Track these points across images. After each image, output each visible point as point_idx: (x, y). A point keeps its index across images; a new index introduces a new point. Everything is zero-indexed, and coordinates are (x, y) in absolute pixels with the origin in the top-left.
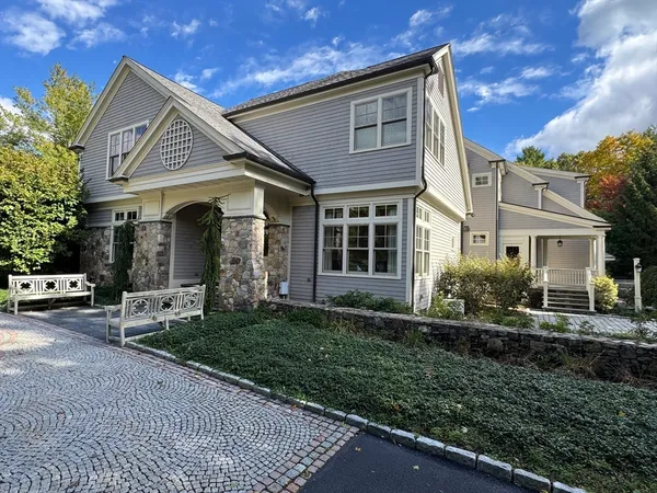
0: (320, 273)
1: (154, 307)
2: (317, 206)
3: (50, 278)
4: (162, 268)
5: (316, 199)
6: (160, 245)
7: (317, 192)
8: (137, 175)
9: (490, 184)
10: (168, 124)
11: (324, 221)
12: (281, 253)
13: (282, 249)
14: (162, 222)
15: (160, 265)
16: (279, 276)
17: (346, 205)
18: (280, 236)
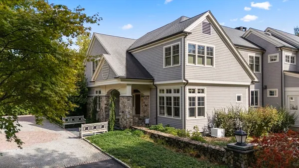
0: (158, 115)
1: (91, 129)
2: (157, 88)
3: (73, 117)
4: (107, 113)
5: (156, 86)
6: (106, 104)
7: (155, 83)
8: (98, 80)
9: (278, 60)
10: (102, 65)
11: (159, 95)
12: (146, 107)
13: (146, 105)
14: (106, 96)
15: (106, 112)
16: (145, 116)
17: (165, 88)
18: (144, 100)
